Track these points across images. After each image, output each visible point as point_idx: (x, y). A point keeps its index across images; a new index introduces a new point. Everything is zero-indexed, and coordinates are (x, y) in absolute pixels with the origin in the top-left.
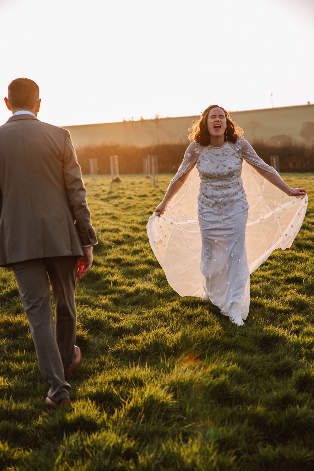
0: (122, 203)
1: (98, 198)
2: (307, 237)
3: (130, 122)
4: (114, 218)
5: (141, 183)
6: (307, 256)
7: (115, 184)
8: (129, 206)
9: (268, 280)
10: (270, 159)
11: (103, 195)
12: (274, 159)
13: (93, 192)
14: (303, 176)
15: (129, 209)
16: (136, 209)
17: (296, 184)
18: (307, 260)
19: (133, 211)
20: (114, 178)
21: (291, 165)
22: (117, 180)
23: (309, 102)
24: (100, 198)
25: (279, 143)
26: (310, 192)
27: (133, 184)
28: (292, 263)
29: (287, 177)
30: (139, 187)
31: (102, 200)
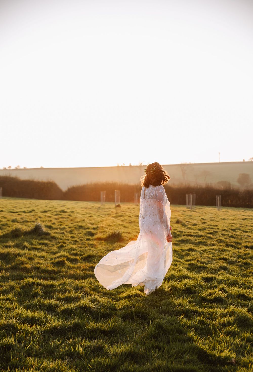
0: (126, 219)
1: (110, 216)
2: (232, 242)
3: (122, 167)
4: (125, 227)
5: (134, 208)
6: (231, 249)
7: (118, 208)
8: (131, 221)
9: (210, 258)
10: (216, 197)
11: (112, 215)
12: (218, 198)
13: (105, 212)
14: (236, 209)
15: (131, 223)
16: (135, 223)
17: (231, 214)
18: (230, 251)
19: (134, 224)
20: (117, 204)
21: (230, 202)
22: (119, 206)
23: (244, 160)
24: (111, 216)
25: (222, 187)
26: (239, 219)
27: (129, 209)
28: (223, 252)
29: (227, 210)
30: (133, 211)
31: (113, 217)
